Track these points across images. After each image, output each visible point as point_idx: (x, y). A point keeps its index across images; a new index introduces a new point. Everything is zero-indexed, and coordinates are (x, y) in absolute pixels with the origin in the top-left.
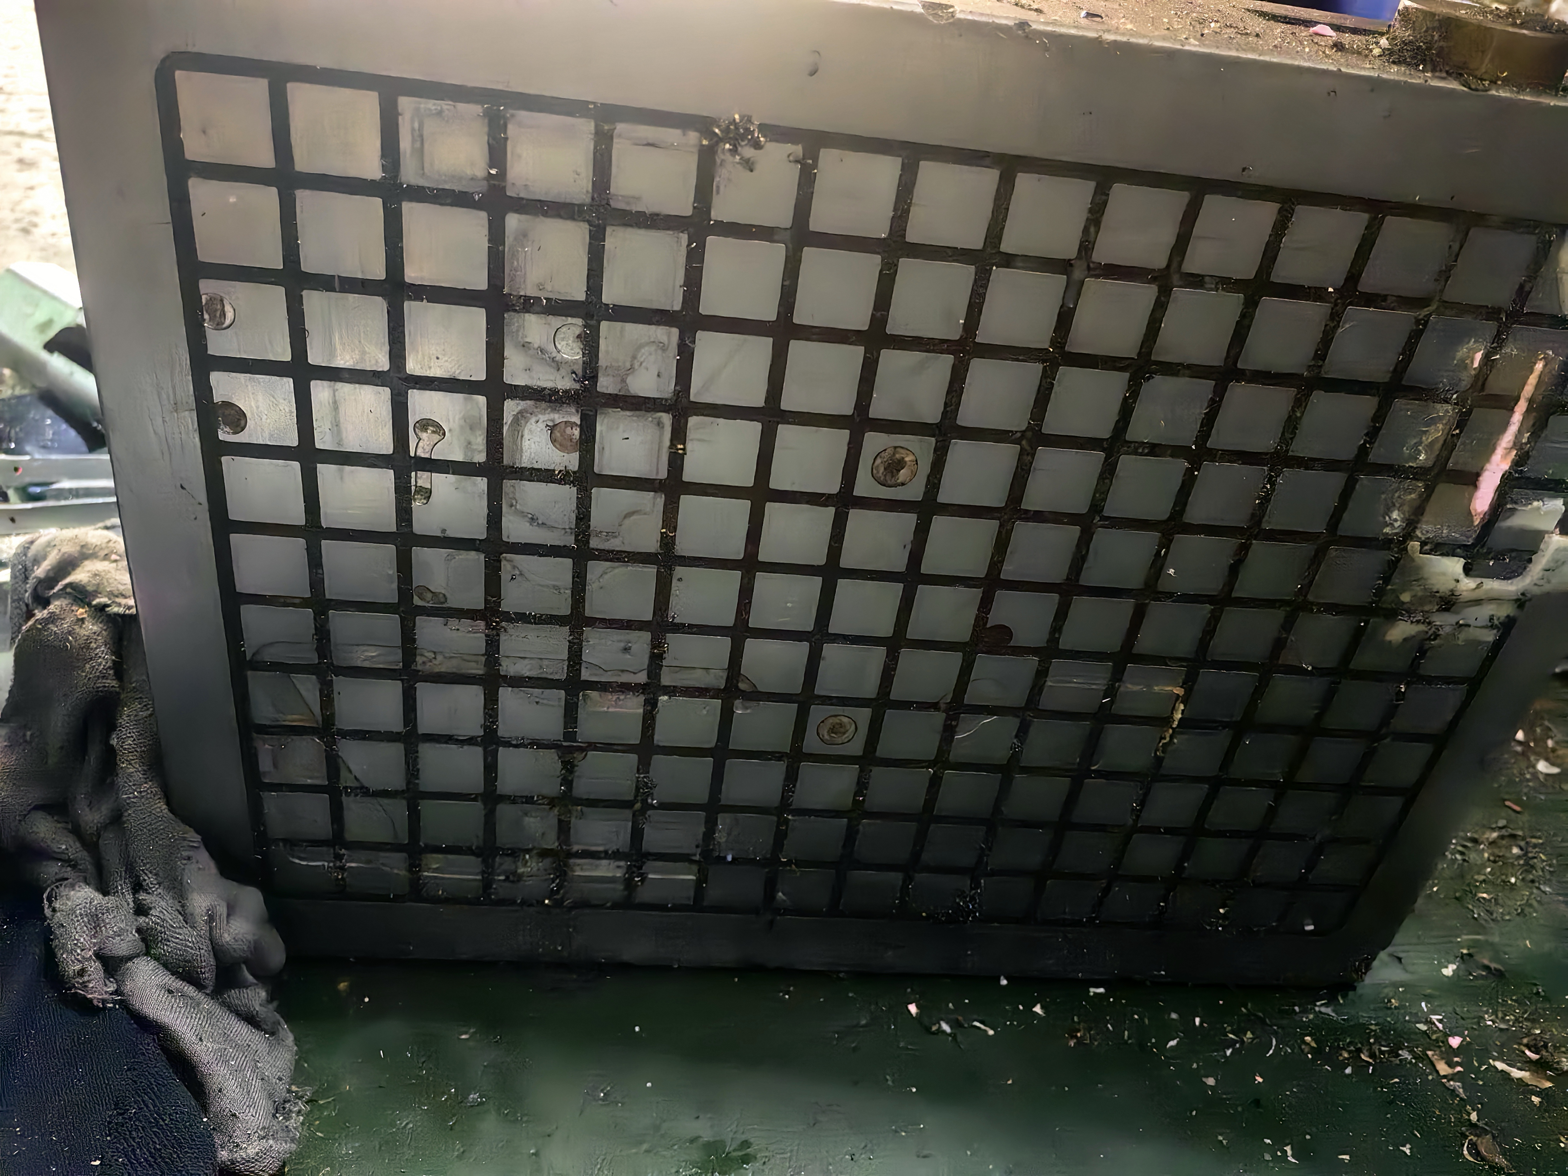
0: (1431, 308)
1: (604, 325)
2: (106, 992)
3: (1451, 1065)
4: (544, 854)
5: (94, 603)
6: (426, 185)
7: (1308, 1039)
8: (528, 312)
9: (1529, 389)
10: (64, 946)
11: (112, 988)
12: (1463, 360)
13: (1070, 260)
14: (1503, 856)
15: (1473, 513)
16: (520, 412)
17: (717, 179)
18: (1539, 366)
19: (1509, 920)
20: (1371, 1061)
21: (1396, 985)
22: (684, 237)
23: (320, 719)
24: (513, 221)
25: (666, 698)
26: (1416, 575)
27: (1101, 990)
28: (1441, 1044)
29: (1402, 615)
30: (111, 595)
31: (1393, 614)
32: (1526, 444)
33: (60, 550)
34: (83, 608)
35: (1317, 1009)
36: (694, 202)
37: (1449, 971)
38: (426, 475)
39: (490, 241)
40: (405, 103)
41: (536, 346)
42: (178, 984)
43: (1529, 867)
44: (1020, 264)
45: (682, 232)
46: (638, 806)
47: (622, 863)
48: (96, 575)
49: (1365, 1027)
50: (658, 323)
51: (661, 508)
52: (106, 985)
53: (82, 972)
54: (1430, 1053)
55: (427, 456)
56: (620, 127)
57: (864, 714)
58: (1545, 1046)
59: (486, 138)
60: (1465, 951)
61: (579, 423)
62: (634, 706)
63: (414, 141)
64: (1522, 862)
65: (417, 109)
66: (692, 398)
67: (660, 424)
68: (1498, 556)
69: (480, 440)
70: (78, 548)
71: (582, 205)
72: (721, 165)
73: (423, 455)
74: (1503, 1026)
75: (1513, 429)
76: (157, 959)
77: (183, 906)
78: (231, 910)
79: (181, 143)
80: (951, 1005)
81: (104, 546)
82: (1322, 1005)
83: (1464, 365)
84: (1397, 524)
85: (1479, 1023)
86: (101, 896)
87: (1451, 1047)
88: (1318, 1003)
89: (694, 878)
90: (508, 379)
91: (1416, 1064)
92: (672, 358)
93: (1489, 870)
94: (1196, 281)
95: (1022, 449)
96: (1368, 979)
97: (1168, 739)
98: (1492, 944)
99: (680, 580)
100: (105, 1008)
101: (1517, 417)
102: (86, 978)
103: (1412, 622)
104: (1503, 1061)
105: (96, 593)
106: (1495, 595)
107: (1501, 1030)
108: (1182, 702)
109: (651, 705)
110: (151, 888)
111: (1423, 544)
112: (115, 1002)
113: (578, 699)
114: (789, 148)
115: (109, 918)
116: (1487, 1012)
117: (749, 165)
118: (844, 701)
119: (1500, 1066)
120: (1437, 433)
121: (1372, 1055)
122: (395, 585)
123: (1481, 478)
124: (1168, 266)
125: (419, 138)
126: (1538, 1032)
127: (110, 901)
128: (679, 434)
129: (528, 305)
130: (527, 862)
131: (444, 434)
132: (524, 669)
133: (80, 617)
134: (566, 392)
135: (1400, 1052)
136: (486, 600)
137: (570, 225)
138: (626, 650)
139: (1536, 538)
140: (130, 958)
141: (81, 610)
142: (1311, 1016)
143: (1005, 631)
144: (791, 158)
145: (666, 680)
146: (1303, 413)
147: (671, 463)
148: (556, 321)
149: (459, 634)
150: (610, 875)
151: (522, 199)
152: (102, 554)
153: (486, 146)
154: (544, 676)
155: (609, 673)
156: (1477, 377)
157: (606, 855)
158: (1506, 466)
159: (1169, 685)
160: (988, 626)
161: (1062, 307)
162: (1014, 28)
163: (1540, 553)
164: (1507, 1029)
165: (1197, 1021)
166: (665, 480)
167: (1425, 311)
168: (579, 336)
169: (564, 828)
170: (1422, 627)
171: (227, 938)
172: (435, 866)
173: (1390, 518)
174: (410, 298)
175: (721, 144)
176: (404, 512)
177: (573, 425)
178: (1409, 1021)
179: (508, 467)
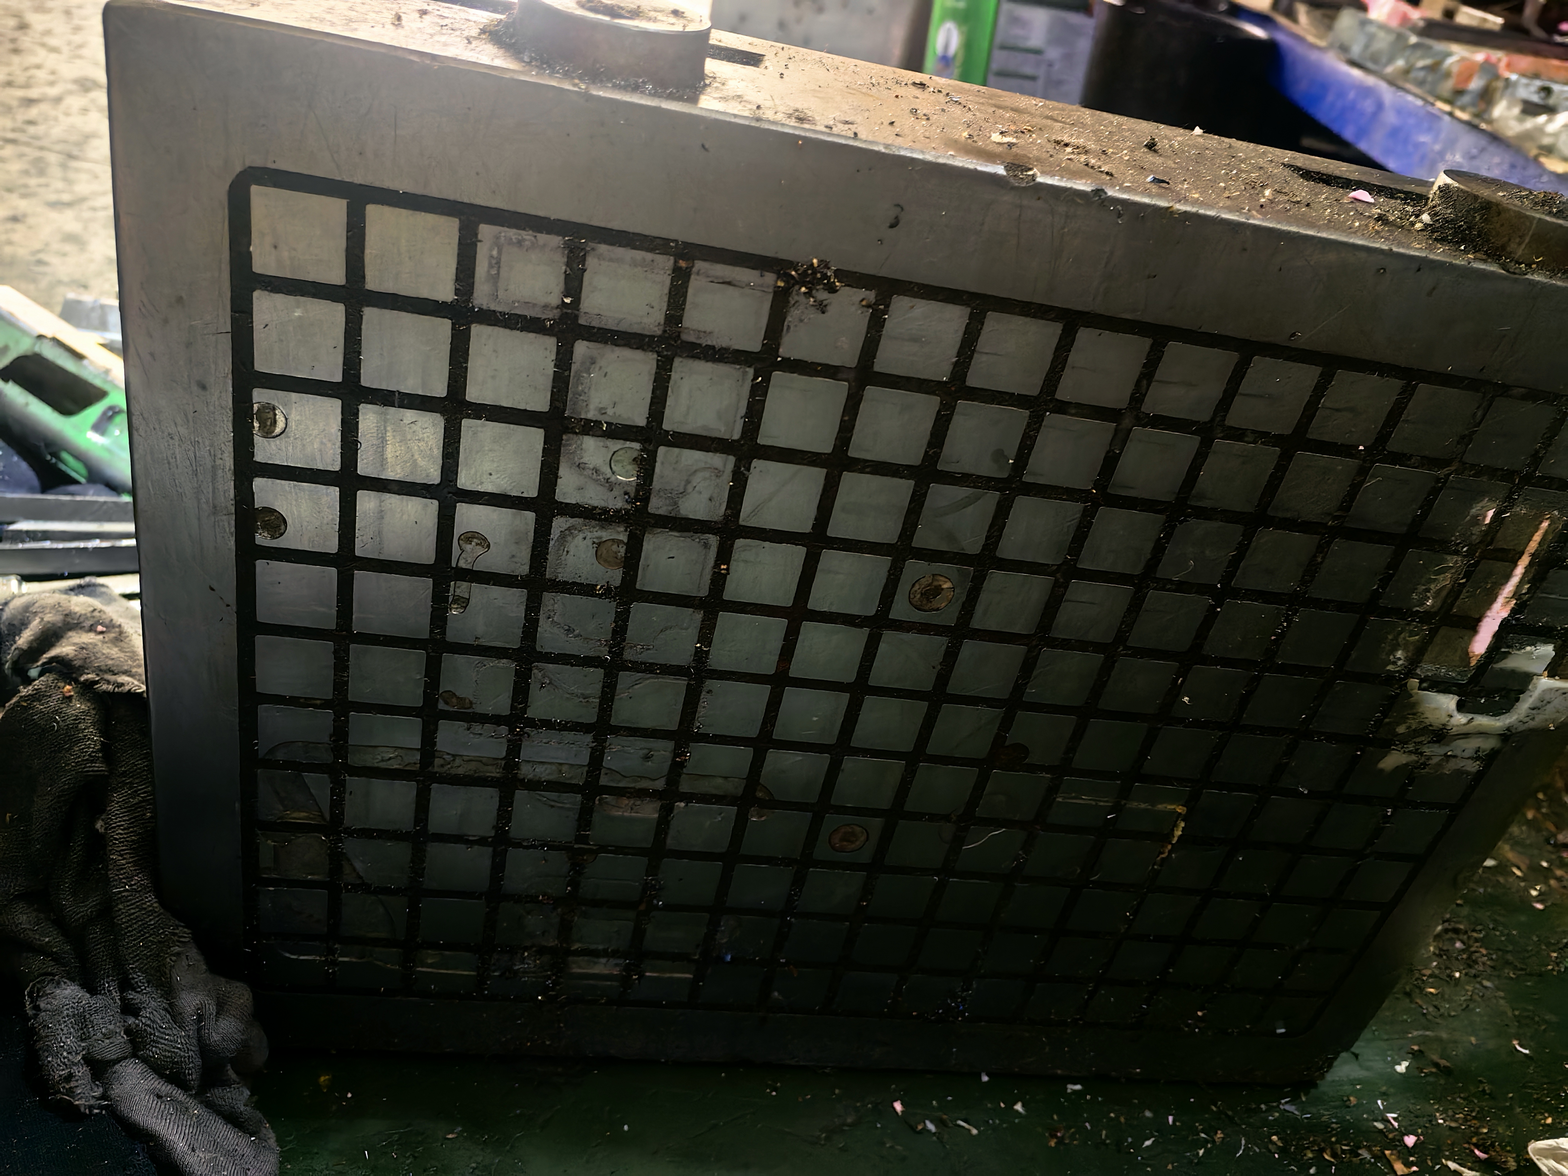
0: (1453, 468)
1: (662, 450)
2: (93, 1097)
3: (1408, 1165)
4: (542, 951)
5: (82, 679)
6: (499, 309)
7: (1274, 1138)
8: (588, 434)
9: (1533, 546)
10: (48, 1049)
11: (98, 1092)
12: (1475, 517)
13: (1121, 410)
14: (1448, 950)
15: (1471, 655)
16: (569, 529)
17: (789, 319)
18: (1545, 524)
19: (1454, 1016)
20: (1332, 1160)
21: (1353, 1083)
22: (751, 371)
23: (328, 816)
24: (581, 348)
25: (682, 804)
26: (1411, 708)
27: (1078, 1087)
28: (1397, 1144)
29: (1396, 745)
30: (99, 670)
31: (1386, 745)
32: (1525, 594)
33: (42, 619)
34: (70, 684)
35: (1282, 1107)
36: (764, 339)
37: (1401, 1068)
38: (465, 585)
39: (556, 366)
40: (486, 231)
41: (591, 466)
42: (166, 1088)
43: (1471, 963)
44: (1073, 411)
45: (749, 367)
46: (642, 907)
47: (620, 961)
48: (83, 648)
49: (1327, 1125)
50: (715, 451)
51: (698, 624)
52: (92, 1089)
53: (69, 1077)
54: (1387, 1152)
55: (469, 567)
56: (699, 265)
57: (877, 823)
58: (1492, 1145)
59: (564, 268)
60: (1416, 1048)
61: (626, 541)
62: (650, 811)
63: (491, 266)
64: (1465, 956)
65: (497, 238)
66: (741, 522)
67: (706, 546)
68: (1489, 695)
69: (524, 554)
70: (61, 617)
71: (653, 337)
72: (794, 305)
73: (464, 566)
74: (1453, 1125)
75: (1515, 580)
76: (145, 1060)
77: (171, 1005)
78: (221, 1008)
79: (249, 255)
80: (934, 1102)
81: (89, 615)
82: (1286, 1103)
83: (1476, 521)
84: (1400, 663)
85: (1430, 1121)
86: (88, 995)
87: (1406, 1146)
88: (1283, 1101)
89: (691, 976)
90: (559, 497)
91: (1375, 1163)
92: (726, 482)
93: (1435, 964)
94: (1237, 434)
95: (1056, 581)
96: (1329, 1077)
97: (1166, 854)
98: (1439, 1040)
99: (709, 692)
100: (91, 1114)
101: (1519, 571)
102: (72, 1084)
103: (1405, 752)
104: (1454, 1161)
105: (81, 669)
106: (1482, 730)
107: (1451, 1128)
108: (1183, 820)
109: (667, 811)
110: (140, 987)
111: (1422, 681)
112: (101, 1107)
113: (594, 803)
114: (863, 293)
115: (97, 1018)
116: (1438, 1110)
117: (822, 307)
118: (858, 811)
119: (1452, 1165)
120: (1445, 580)
121: (1334, 1155)
122: (420, 691)
123: (1481, 624)
124: (1212, 420)
125: (496, 263)
126: (1485, 1131)
127: (98, 1001)
128: (724, 555)
129: (590, 428)
130: (524, 958)
131: (489, 546)
132: (543, 773)
133: (68, 694)
134: (617, 511)
135: (1360, 1152)
136: (512, 705)
137: (638, 355)
138: (647, 758)
139: (1525, 680)
140: (118, 1061)
141: (68, 687)
142: (1277, 1114)
143: (1023, 750)
144: (864, 303)
145: (685, 787)
146: (1323, 558)
147: (713, 581)
148: (616, 445)
149: (482, 738)
150: (606, 972)
151: (594, 327)
152: (87, 624)
153: (563, 277)
154: (562, 780)
155: (627, 779)
156: (1486, 533)
157: (605, 953)
158: (1505, 614)
159: (1172, 804)
160: (1007, 744)
161: (1108, 452)
162: (1092, 195)
163: (1527, 692)
164: (1456, 1128)
165: (1171, 1119)
166: (706, 597)
167: (1446, 471)
168: (634, 460)
169: (565, 929)
170: (1414, 757)
171: (216, 1037)
172: (430, 961)
173: (1394, 656)
174: (468, 417)
175: (797, 287)
176: (439, 617)
177: (619, 542)
178: (1367, 1119)
179: (550, 580)
